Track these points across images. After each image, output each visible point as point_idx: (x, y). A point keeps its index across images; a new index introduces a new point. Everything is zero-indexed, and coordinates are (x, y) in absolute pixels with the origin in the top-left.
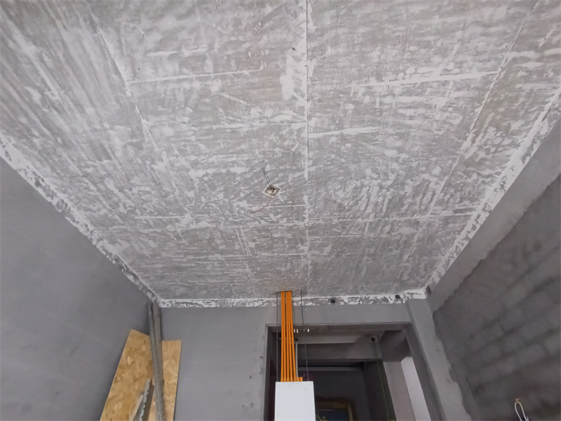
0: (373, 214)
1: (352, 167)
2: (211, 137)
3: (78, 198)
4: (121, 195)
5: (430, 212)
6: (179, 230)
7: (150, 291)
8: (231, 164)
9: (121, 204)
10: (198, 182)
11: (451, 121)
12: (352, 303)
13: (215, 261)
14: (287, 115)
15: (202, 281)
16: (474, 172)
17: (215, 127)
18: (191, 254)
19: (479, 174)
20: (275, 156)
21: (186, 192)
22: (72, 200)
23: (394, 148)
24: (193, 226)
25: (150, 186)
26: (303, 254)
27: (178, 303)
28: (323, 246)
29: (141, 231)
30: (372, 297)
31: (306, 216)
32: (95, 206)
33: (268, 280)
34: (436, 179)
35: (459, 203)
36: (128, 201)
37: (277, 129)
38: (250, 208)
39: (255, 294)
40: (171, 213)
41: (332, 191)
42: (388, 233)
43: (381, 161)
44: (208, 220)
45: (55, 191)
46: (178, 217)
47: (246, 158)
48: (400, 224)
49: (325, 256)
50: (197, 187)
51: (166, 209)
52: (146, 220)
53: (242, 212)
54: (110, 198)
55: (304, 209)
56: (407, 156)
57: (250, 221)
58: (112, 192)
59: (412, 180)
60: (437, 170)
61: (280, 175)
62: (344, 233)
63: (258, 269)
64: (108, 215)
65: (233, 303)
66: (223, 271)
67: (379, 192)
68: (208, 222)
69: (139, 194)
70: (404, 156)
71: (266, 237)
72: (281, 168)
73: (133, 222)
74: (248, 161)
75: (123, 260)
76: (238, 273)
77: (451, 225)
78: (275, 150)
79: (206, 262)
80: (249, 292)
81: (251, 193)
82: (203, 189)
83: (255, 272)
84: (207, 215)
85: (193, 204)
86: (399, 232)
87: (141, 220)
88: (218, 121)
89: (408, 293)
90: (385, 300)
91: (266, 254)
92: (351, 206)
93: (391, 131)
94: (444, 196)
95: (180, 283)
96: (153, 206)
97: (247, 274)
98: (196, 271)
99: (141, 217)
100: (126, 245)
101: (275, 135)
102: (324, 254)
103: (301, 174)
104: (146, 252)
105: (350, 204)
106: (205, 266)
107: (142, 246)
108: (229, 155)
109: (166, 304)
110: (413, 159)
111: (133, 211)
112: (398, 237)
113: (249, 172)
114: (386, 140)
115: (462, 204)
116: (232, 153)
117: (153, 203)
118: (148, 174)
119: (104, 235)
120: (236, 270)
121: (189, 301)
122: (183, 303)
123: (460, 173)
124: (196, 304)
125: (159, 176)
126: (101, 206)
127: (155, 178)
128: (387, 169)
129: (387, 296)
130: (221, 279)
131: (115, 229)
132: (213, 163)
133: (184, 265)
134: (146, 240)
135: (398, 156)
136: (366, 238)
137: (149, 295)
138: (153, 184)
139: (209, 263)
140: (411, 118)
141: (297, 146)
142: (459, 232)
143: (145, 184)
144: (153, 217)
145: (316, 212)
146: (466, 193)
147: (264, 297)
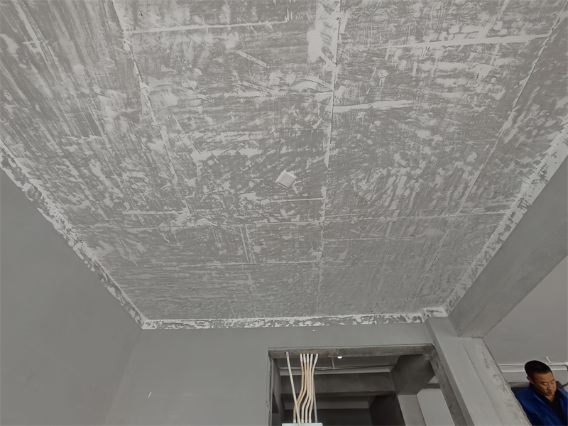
0: (398, 211)
1: (380, 151)
2: (222, 108)
3: (55, 185)
4: (108, 183)
5: (460, 210)
6: (174, 229)
7: (134, 309)
8: (242, 144)
9: (107, 195)
10: (201, 167)
11: (493, 95)
12: (365, 323)
13: (213, 270)
14: (312, 82)
15: (196, 296)
16: (512, 160)
17: (226, 95)
18: (185, 261)
19: (517, 163)
20: (293, 135)
21: (186, 180)
22: (47, 189)
23: (427, 128)
24: (190, 225)
25: (144, 171)
26: (315, 261)
27: (166, 323)
28: (338, 252)
29: (129, 230)
30: (387, 316)
31: (323, 213)
32: (75, 196)
33: (272, 295)
34: (470, 168)
35: (492, 198)
36: (116, 190)
37: (298, 99)
38: (258, 202)
39: (256, 312)
40: (166, 208)
41: (354, 182)
42: (412, 236)
43: (412, 144)
44: (209, 217)
45: (28, 175)
46: (174, 212)
47: (260, 137)
48: (426, 224)
49: (340, 264)
50: (199, 173)
51: (160, 201)
52: (135, 215)
53: (250, 206)
54: (94, 187)
55: (321, 203)
56: (441, 139)
57: (257, 219)
58: (98, 178)
59: (444, 169)
60: (472, 157)
61: (297, 160)
62: (364, 235)
63: (262, 280)
64: (90, 209)
65: (230, 324)
66: (222, 283)
67: (406, 183)
68: (209, 220)
69: (129, 182)
70: (438, 138)
71: (275, 239)
72: (299, 150)
73: (120, 219)
74: (261, 141)
75: (104, 268)
76: (239, 285)
77: (481, 226)
78: (294, 127)
79: (203, 272)
80: (249, 310)
81: (261, 182)
82: (206, 177)
83: (258, 285)
84: (208, 210)
85: (193, 196)
86: (423, 234)
87: (130, 216)
88: (230, 88)
89: (428, 311)
90: (402, 319)
91: (273, 261)
92: (375, 201)
93: (426, 106)
94: (477, 190)
95: (170, 299)
96: (146, 197)
97: (248, 287)
98: (189, 283)
99: (130, 212)
100: (109, 248)
101: (296, 108)
102: (338, 261)
103: (321, 159)
104: (133, 258)
105: (373, 199)
106: (201, 276)
107: (129, 250)
108: (240, 132)
109: (151, 325)
110: (447, 142)
111: (121, 205)
112: (423, 241)
113: (262, 155)
114: (420, 118)
115: (496, 200)
116: (244, 130)
117: (146, 194)
118: (143, 155)
119: (84, 235)
120: (236, 282)
121: (178, 321)
122: (171, 324)
123: (497, 160)
124: (187, 325)
125: (155, 158)
126: (83, 197)
127: (151, 160)
128: (418, 154)
129: (404, 315)
130: (218, 294)
131: (98, 228)
132: (221, 142)
133: (176, 275)
134: (135, 243)
135: (431, 138)
136: (387, 241)
137: (132, 313)
138: (147, 169)
139: (206, 272)
140: (450, 90)
141: (319, 122)
142: (490, 235)
143: (137, 169)
144: (144, 212)
145: (334, 209)
146: (502, 186)
147: (266, 316)
